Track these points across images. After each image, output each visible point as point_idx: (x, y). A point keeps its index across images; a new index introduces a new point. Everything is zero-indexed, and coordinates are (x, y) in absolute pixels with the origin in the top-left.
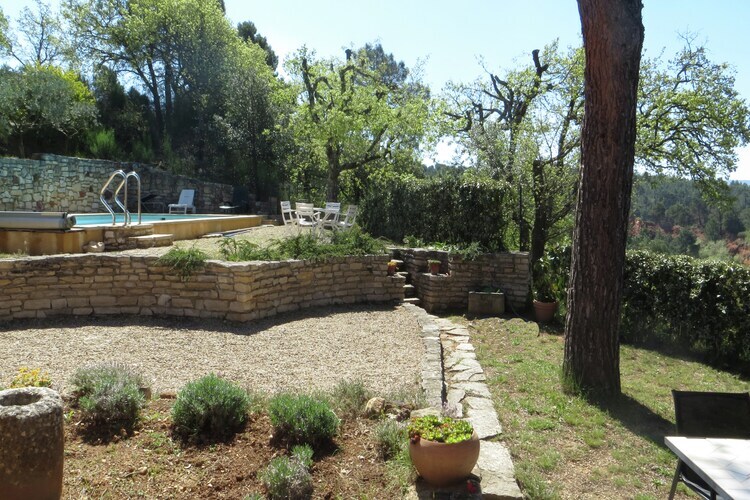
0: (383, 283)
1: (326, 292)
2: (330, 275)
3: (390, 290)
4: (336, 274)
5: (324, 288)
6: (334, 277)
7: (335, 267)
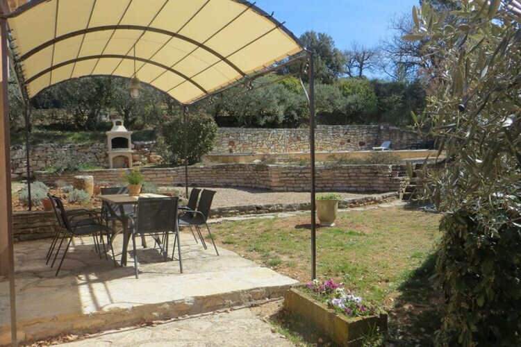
0: (384, 181)
1: (344, 183)
2: (347, 175)
3: (389, 185)
4: (351, 174)
5: (343, 181)
6: (350, 176)
7: (350, 171)
